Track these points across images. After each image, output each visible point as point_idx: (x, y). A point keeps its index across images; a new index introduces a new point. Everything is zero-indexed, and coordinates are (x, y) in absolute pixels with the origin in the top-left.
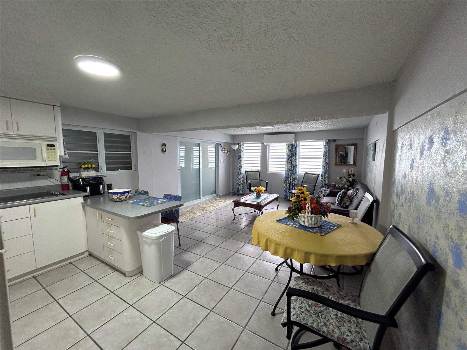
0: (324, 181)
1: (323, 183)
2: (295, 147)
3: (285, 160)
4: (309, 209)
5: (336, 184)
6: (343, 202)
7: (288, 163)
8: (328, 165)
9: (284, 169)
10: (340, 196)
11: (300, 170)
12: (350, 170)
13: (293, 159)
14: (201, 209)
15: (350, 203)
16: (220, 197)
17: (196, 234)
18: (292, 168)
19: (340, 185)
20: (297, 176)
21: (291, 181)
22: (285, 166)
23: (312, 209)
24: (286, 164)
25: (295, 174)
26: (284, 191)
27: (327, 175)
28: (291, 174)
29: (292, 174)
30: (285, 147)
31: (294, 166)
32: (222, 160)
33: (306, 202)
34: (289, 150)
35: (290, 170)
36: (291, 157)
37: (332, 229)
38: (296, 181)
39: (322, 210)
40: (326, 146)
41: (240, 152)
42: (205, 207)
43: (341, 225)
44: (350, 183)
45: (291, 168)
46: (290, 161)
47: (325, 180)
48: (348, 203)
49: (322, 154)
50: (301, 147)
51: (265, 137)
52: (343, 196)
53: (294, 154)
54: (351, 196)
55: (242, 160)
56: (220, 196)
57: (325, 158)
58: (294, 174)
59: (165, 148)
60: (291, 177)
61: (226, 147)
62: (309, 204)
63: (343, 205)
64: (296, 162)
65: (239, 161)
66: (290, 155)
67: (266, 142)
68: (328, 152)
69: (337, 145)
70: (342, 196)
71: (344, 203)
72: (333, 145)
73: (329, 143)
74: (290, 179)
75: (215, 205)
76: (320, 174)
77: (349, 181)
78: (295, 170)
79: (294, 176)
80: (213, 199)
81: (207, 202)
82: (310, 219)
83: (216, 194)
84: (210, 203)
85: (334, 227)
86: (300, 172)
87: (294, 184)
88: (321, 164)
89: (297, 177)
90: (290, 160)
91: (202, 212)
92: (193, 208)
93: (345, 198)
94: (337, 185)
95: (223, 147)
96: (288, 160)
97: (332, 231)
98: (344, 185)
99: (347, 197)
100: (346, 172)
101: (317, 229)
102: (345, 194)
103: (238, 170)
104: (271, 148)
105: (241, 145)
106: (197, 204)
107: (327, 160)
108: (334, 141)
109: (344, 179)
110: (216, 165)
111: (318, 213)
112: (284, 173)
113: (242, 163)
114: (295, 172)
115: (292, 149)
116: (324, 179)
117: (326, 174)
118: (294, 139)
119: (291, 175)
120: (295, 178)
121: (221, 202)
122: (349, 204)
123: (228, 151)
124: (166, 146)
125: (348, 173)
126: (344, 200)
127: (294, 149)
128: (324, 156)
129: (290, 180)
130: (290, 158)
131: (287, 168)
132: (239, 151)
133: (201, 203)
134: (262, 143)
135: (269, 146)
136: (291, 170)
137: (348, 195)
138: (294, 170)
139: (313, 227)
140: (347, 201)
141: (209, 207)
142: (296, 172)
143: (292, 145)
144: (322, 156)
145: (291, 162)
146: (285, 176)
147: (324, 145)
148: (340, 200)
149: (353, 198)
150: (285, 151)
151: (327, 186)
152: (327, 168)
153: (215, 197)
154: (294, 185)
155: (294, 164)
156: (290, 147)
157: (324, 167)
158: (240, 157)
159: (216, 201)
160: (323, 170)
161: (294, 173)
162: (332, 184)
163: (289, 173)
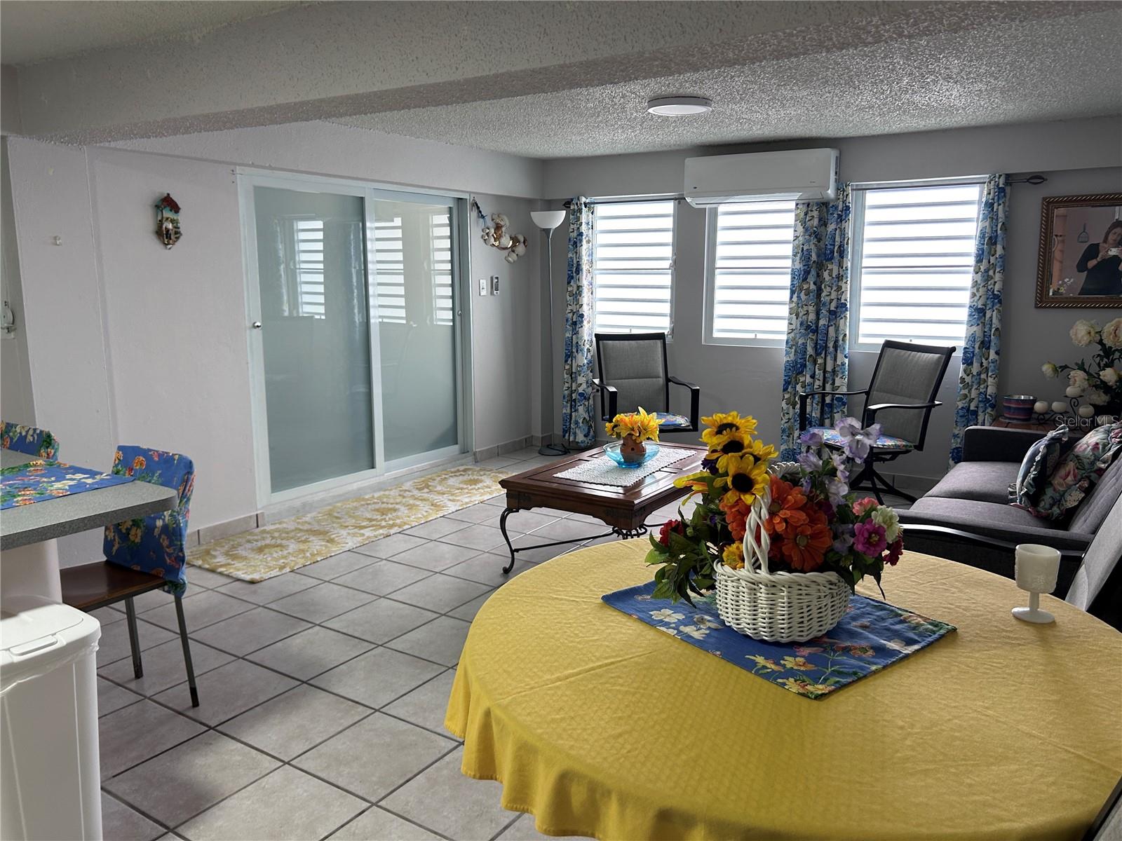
0: (979, 384)
1: (974, 394)
2: (840, 216)
3: (786, 280)
4: (758, 538)
5: (1034, 401)
6: (1049, 492)
7: (802, 295)
8: (1000, 302)
9: (783, 326)
10: (1038, 458)
11: (864, 328)
12: (1108, 328)
13: (826, 274)
14: (369, 516)
15: (1083, 495)
16: (476, 462)
17: (298, 641)
18: (822, 322)
19: (1056, 406)
20: (847, 361)
21: (817, 383)
22: (784, 311)
23: (775, 538)
24: (795, 299)
25: (836, 351)
26: (783, 431)
27: (992, 355)
28: (815, 348)
29: (820, 349)
30: (790, 219)
31: (830, 312)
32: (484, 283)
33: (748, 499)
34: (806, 230)
35: (811, 329)
36: (820, 266)
37: (893, 653)
38: (842, 384)
39: (837, 545)
40: (992, 205)
41: (576, 243)
42: (390, 509)
43: (955, 630)
44: (1105, 393)
45: (818, 319)
46: (813, 287)
47: (985, 381)
48: (1073, 499)
49: (971, 247)
50: (870, 216)
51: (695, 165)
52: (1050, 463)
53: (833, 252)
54: (1093, 463)
55: (585, 282)
56: (478, 456)
57: (987, 271)
58: (831, 349)
59: (172, 221)
60: (815, 362)
61: (505, 222)
62: (764, 512)
63: (1051, 508)
64: (839, 288)
65: (573, 288)
66: (814, 257)
67: (697, 193)
68: (1000, 239)
69: (1050, 204)
70: (1044, 458)
71: (1057, 496)
72: (1030, 204)
73: (1008, 190)
74: (813, 376)
75: (443, 500)
76: (954, 349)
77: (1104, 387)
78: (837, 330)
79: (829, 358)
80: (444, 470)
81: (407, 486)
82: (762, 595)
83: (456, 447)
84: (420, 489)
85: (910, 642)
86: (862, 340)
87: (828, 400)
88: (965, 298)
89: (843, 364)
90: (811, 279)
91: (368, 533)
92: (330, 514)
93: (1062, 472)
94: (1038, 406)
95: (488, 219)
96: (805, 280)
97: (885, 668)
98: (1075, 402)
99: (1071, 466)
100: (1086, 339)
101: (806, 651)
102: (1063, 449)
103: (568, 335)
104: (722, 221)
105: (580, 211)
106: (358, 496)
107: (998, 277)
108: (1037, 179)
109: (1078, 375)
110: (457, 308)
111: (820, 560)
112: (784, 346)
113: (585, 299)
114: (836, 341)
115: (823, 223)
116: (979, 374)
117: (988, 348)
118: (832, 177)
119: (818, 354)
120: (834, 371)
121: (475, 482)
122: (1081, 502)
123: (515, 240)
124: (175, 208)
125: (1101, 342)
126: (1057, 481)
127: (831, 227)
128: (979, 259)
129: (808, 379)
130: (813, 272)
131: (796, 323)
132: (572, 239)
133: (381, 487)
134: (680, 200)
135: (714, 213)
136: (816, 331)
137: (1077, 457)
138: (832, 330)
139: (784, 640)
140: (1069, 487)
141: (411, 507)
142: (841, 338)
143: (824, 205)
144: (971, 261)
145: (819, 290)
146: (785, 359)
147: (984, 200)
148: (1034, 479)
149: (1101, 472)
150: (789, 234)
151: (989, 410)
152: (995, 320)
153: (453, 460)
154: (831, 406)
155: (832, 301)
156: (815, 214)
157: (978, 313)
158: (574, 270)
159: (452, 481)
160: (975, 328)
161: (831, 345)
162: (1016, 397)
163: (804, 345)
